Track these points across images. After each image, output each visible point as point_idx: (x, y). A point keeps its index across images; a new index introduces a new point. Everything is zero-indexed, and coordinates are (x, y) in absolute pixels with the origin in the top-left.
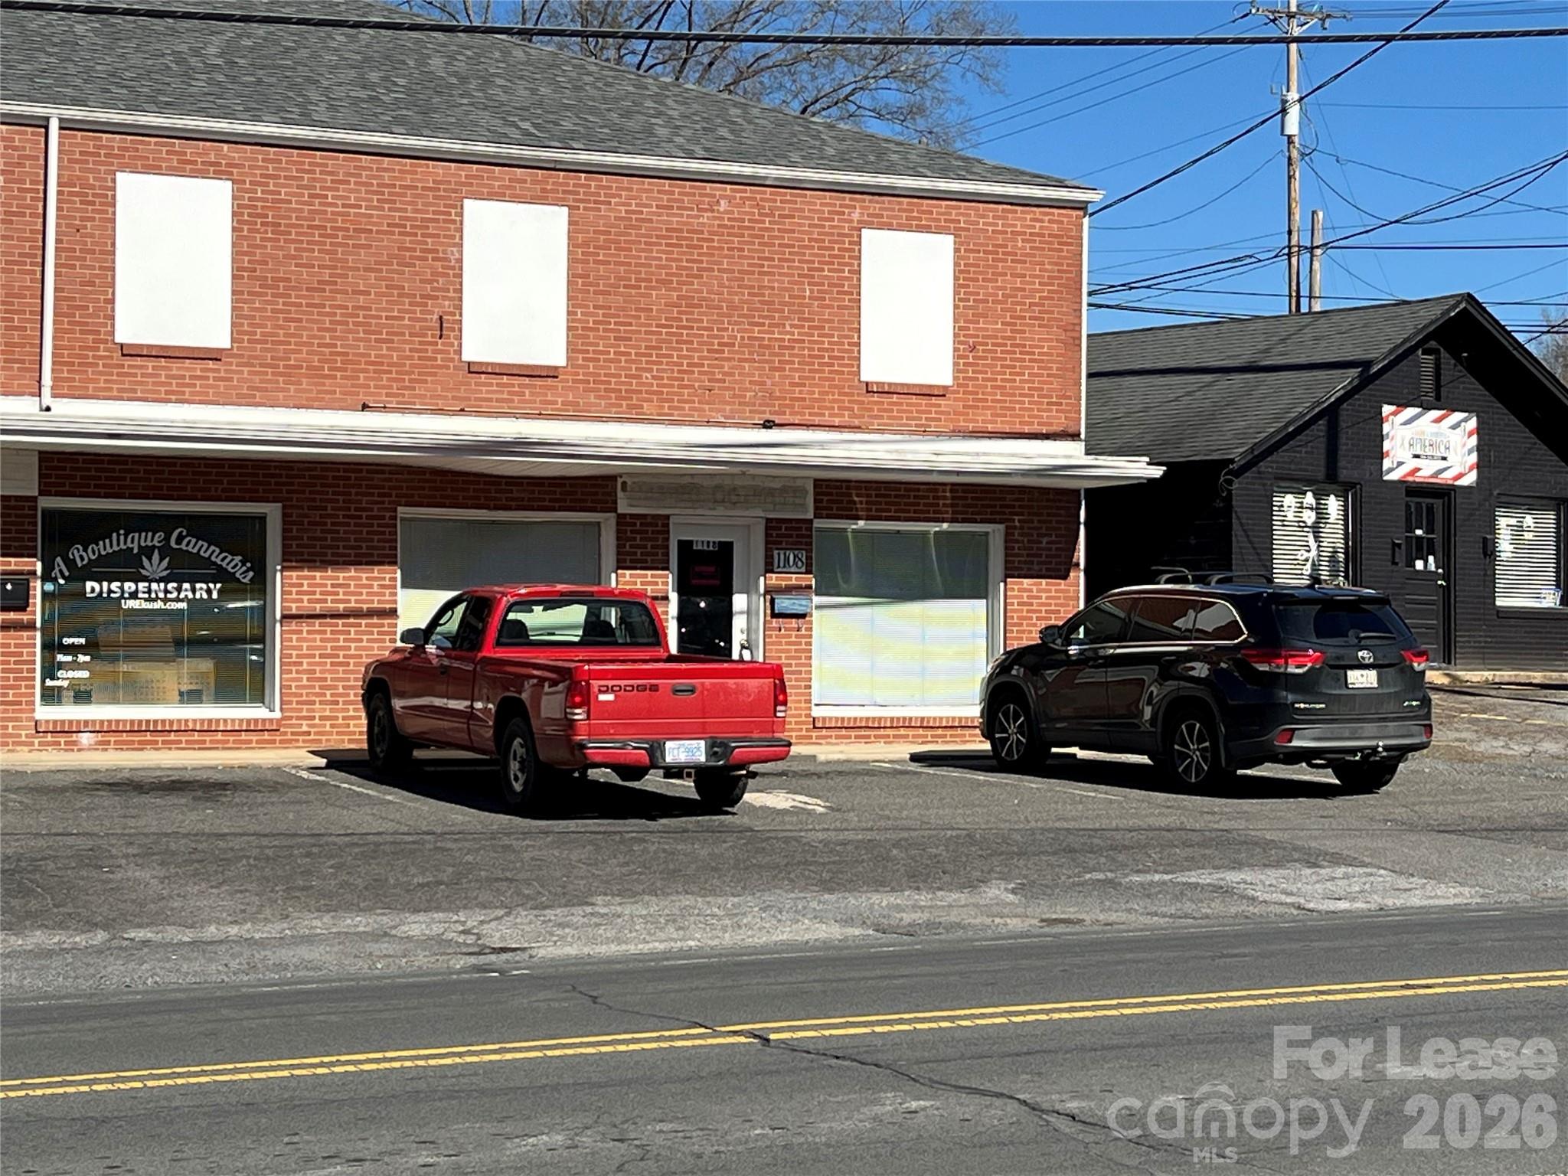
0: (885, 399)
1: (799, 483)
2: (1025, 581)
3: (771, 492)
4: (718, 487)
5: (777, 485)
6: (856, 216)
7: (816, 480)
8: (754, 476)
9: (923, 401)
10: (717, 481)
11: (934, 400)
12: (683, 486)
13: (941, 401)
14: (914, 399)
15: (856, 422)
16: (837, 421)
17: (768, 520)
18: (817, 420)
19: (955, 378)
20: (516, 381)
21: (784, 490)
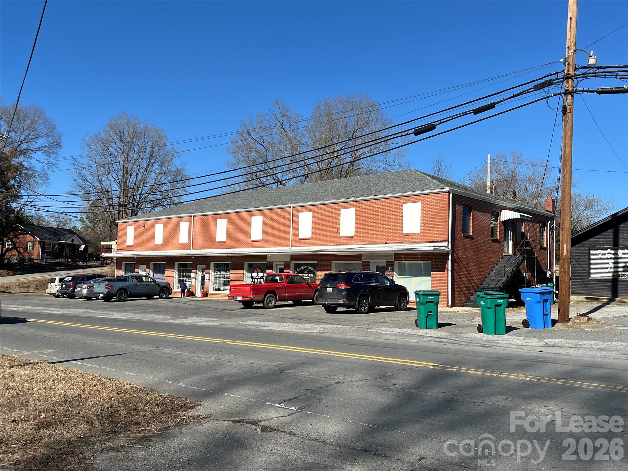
0: (408, 236)
1: (392, 254)
2: (435, 273)
3: (387, 256)
4: (378, 256)
5: (388, 255)
6: (402, 202)
7: (395, 253)
8: (384, 253)
9: (415, 236)
10: (378, 254)
11: (417, 236)
12: (372, 256)
13: (418, 236)
14: (413, 236)
15: (402, 241)
16: (398, 242)
17: (386, 261)
18: (395, 242)
19: (421, 231)
20: (348, 239)
21: (389, 255)
